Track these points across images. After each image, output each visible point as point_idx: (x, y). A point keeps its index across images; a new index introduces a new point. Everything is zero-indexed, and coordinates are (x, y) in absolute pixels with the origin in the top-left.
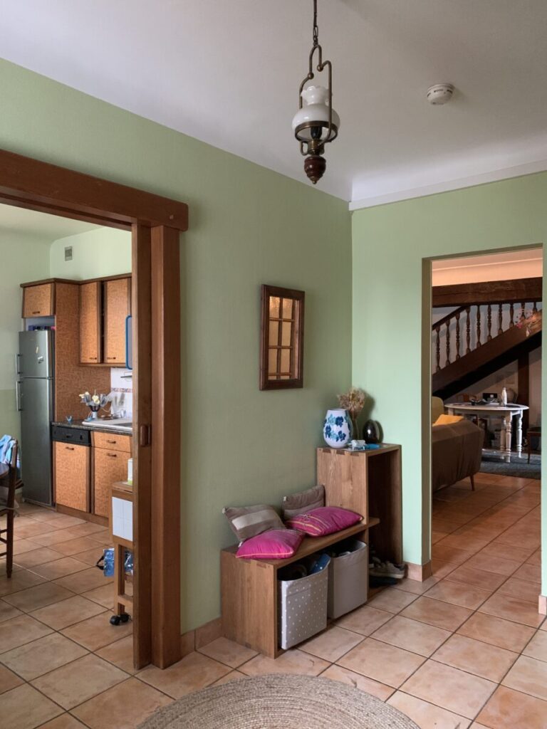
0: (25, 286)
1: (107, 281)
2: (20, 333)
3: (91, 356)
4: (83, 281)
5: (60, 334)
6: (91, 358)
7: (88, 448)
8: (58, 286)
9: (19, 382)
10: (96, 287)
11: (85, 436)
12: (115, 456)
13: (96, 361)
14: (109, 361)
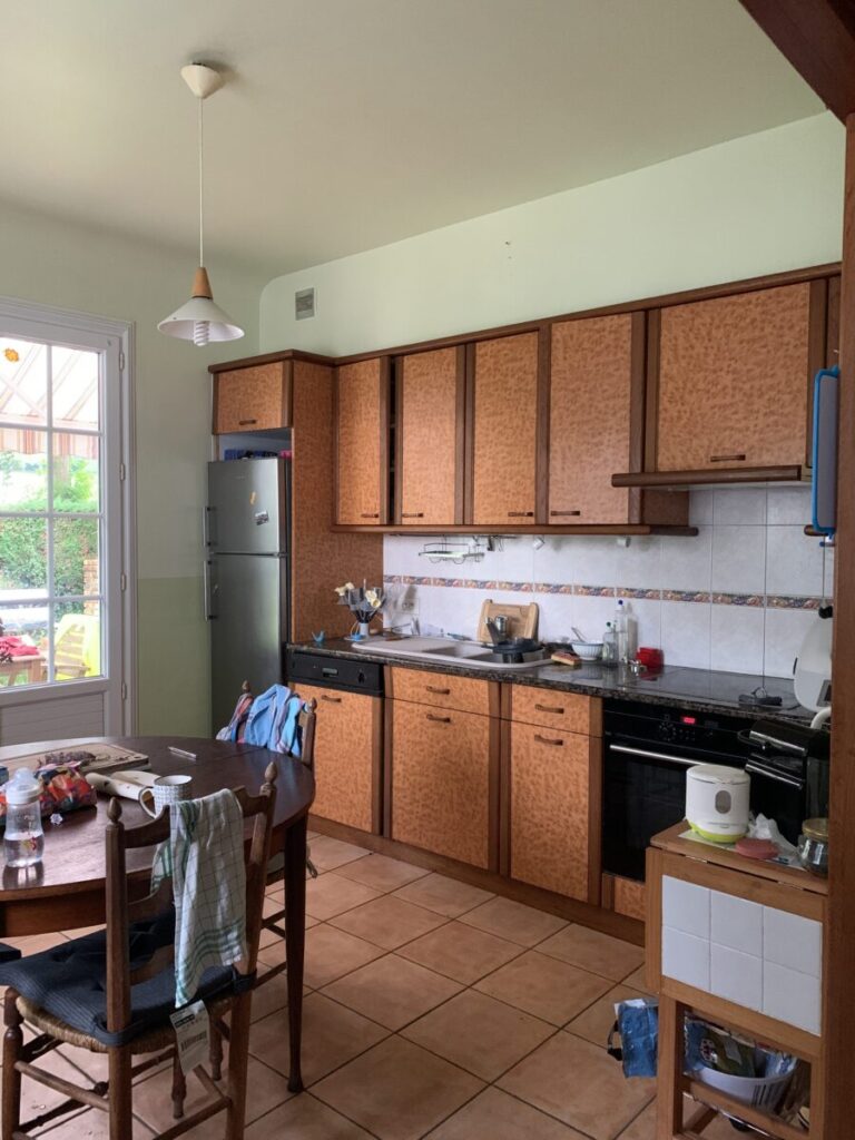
0: (217, 371)
1: (403, 355)
2: (210, 463)
3: (365, 512)
4: (341, 358)
5: (300, 466)
6: (365, 516)
7: (378, 700)
8: (299, 365)
9: (209, 563)
10: (377, 368)
11: (371, 677)
12: (448, 720)
13: (377, 521)
14: (406, 521)
